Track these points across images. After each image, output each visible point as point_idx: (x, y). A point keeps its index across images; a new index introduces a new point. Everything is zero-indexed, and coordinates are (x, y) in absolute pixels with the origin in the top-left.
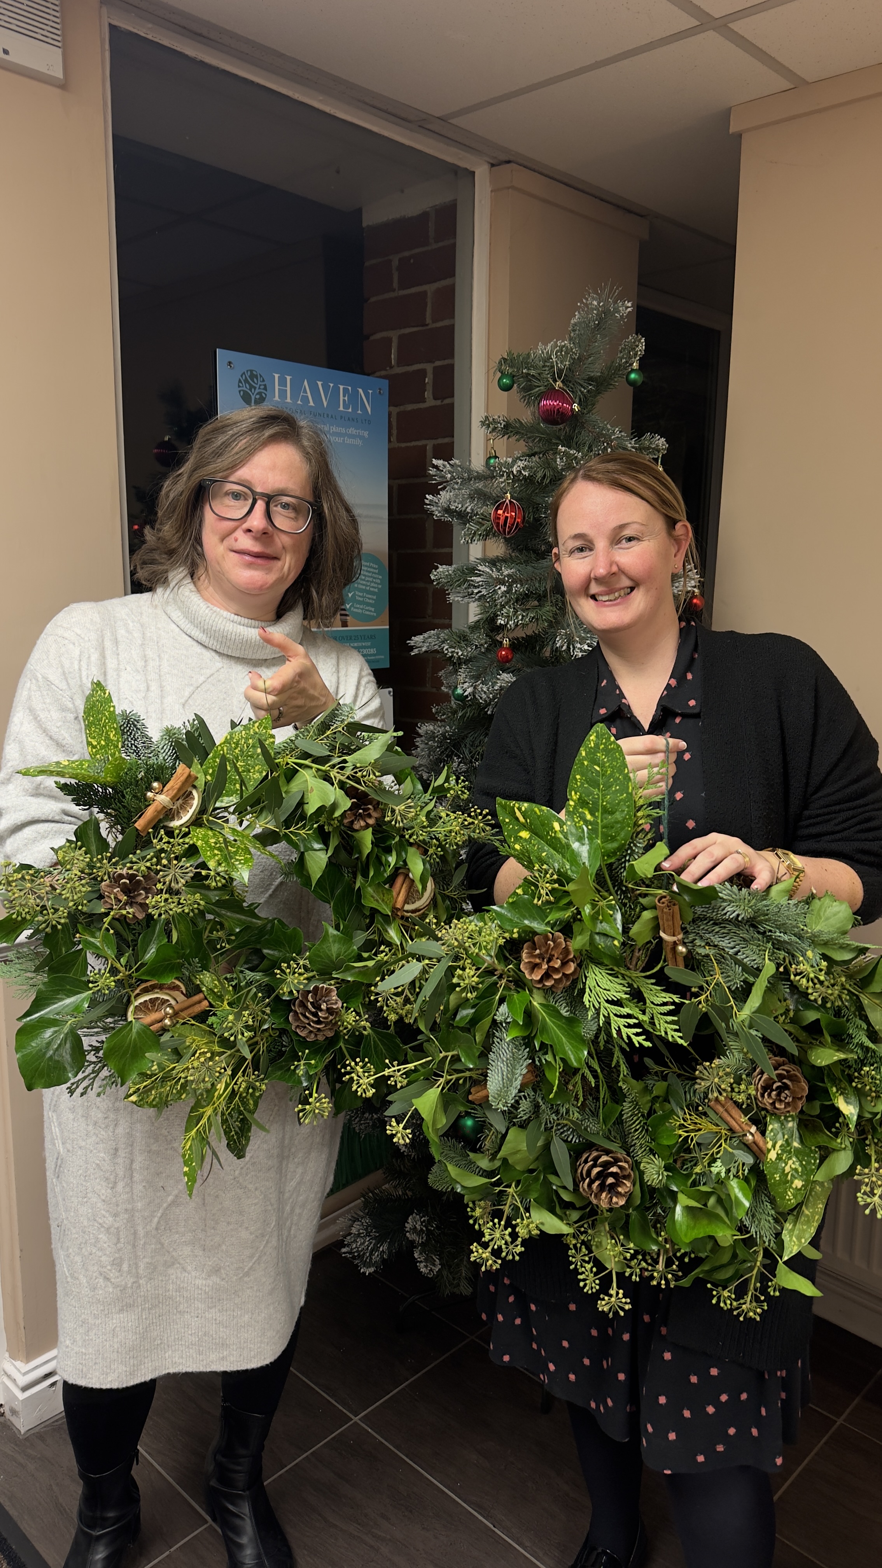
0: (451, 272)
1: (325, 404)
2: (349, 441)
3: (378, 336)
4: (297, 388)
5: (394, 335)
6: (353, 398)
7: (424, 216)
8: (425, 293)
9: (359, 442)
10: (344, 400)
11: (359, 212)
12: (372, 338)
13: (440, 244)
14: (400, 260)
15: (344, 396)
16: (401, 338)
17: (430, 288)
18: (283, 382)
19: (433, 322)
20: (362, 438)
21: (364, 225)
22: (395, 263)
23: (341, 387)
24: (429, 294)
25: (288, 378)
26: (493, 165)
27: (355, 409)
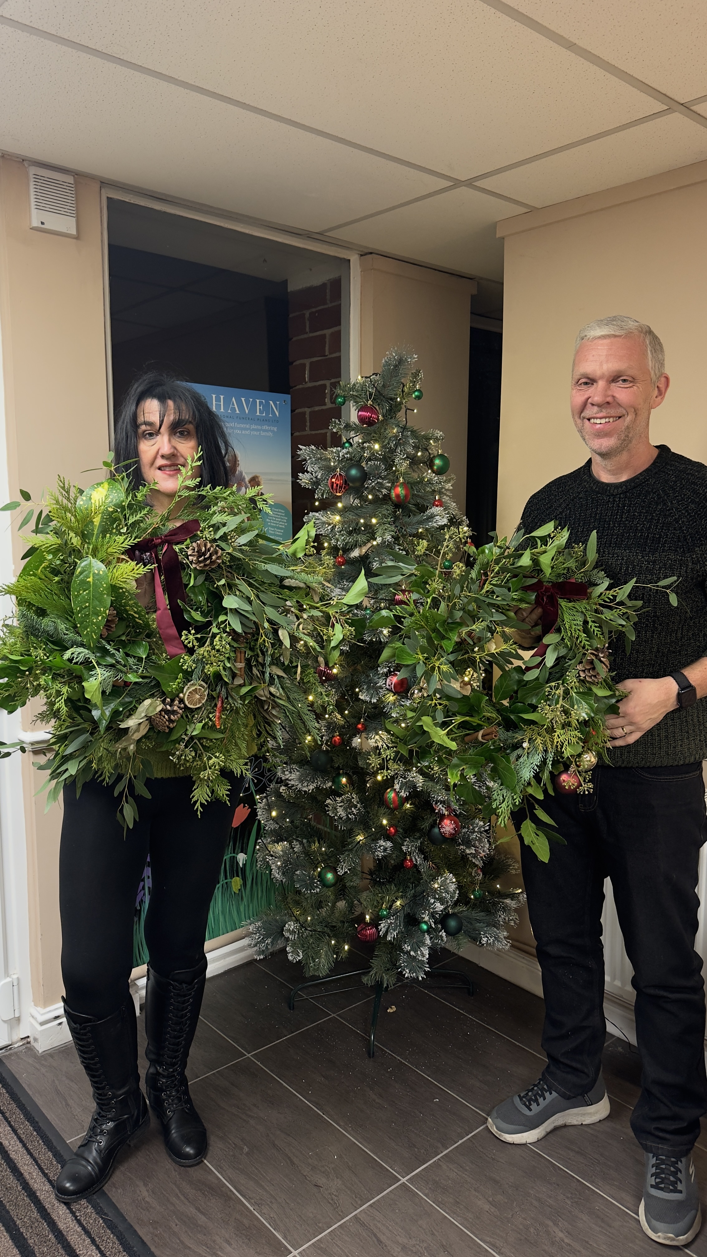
0: (339, 323)
1: (247, 412)
2: (263, 434)
3: (298, 362)
4: (227, 403)
5: (307, 362)
6: (266, 407)
7: (324, 285)
8: (325, 335)
9: (270, 434)
10: (260, 409)
11: (285, 283)
12: (294, 364)
13: (333, 304)
14: (310, 314)
15: (260, 406)
16: (311, 363)
17: (328, 332)
18: (218, 400)
19: (330, 353)
20: (273, 431)
21: (289, 290)
22: (307, 315)
23: (258, 401)
24: (327, 336)
25: (222, 397)
26: (361, 255)
27: (267, 414)
